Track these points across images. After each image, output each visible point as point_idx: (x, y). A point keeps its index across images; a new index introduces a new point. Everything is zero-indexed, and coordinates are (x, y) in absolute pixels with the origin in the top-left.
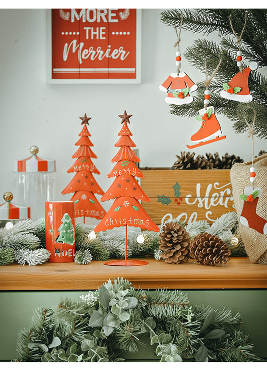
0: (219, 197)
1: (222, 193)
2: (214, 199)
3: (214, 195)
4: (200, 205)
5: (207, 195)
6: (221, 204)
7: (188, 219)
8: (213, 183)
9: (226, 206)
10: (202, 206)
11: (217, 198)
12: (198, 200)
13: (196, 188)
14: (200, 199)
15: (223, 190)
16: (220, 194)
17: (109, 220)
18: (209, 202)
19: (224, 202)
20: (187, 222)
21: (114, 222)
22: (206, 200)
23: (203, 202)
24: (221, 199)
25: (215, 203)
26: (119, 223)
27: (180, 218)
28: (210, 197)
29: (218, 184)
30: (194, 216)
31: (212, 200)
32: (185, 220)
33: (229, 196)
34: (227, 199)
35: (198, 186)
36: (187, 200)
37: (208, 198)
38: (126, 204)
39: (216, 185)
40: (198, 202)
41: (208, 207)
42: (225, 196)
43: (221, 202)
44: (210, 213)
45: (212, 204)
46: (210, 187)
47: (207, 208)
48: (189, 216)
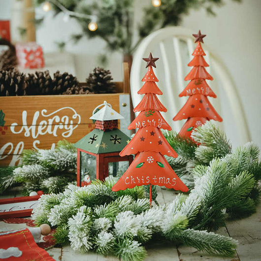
0: (48, 125)
1: (51, 121)
2: (42, 127)
3: (42, 123)
4: (27, 134)
5: (34, 123)
6: (50, 133)
7: (14, 150)
8: (40, 110)
9: (55, 135)
10: (28, 135)
11: (45, 126)
12: (24, 129)
13: (22, 116)
14: (26, 128)
15: (51, 117)
16: (48, 122)
17: (130, 178)
18: (37, 131)
19: (52, 130)
20: (13, 152)
21: (136, 180)
22: (33, 128)
23: (30, 131)
24: (50, 127)
25: (43, 131)
26: (141, 181)
27: (6, 147)
28: (37, 125)
29: (45, 111)
30: (21, 146)
31: (40, 128)
32: (11, 150)
33: (58, 124)
34: (56, 127)
35: (25, 114)
36: (12, 129)
37: (35, 127)
38: (150, 159)
39: (44, 112)
40: (24, 131)
41: (36, 135)
42: (54, 124)
43: (49, 130)
44: (38, 142)
45: (40, 132)
46: (37, 115)
47: (34, 137)
48: (15, 146)
